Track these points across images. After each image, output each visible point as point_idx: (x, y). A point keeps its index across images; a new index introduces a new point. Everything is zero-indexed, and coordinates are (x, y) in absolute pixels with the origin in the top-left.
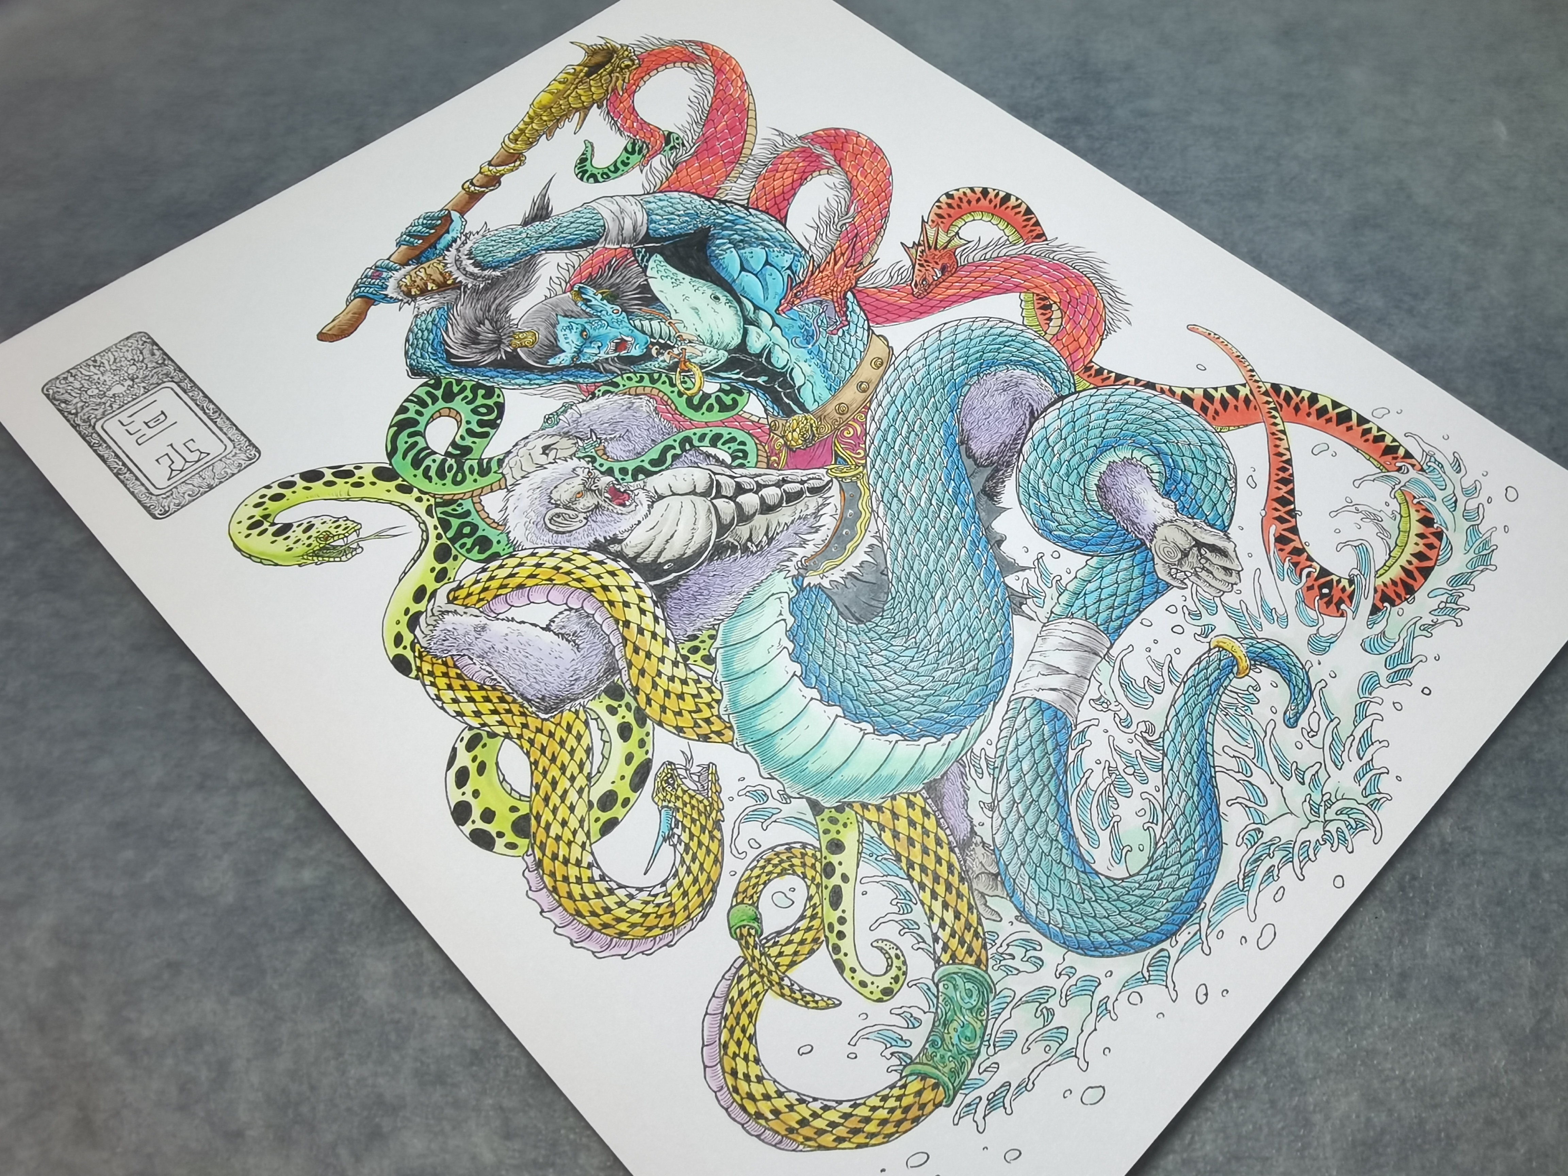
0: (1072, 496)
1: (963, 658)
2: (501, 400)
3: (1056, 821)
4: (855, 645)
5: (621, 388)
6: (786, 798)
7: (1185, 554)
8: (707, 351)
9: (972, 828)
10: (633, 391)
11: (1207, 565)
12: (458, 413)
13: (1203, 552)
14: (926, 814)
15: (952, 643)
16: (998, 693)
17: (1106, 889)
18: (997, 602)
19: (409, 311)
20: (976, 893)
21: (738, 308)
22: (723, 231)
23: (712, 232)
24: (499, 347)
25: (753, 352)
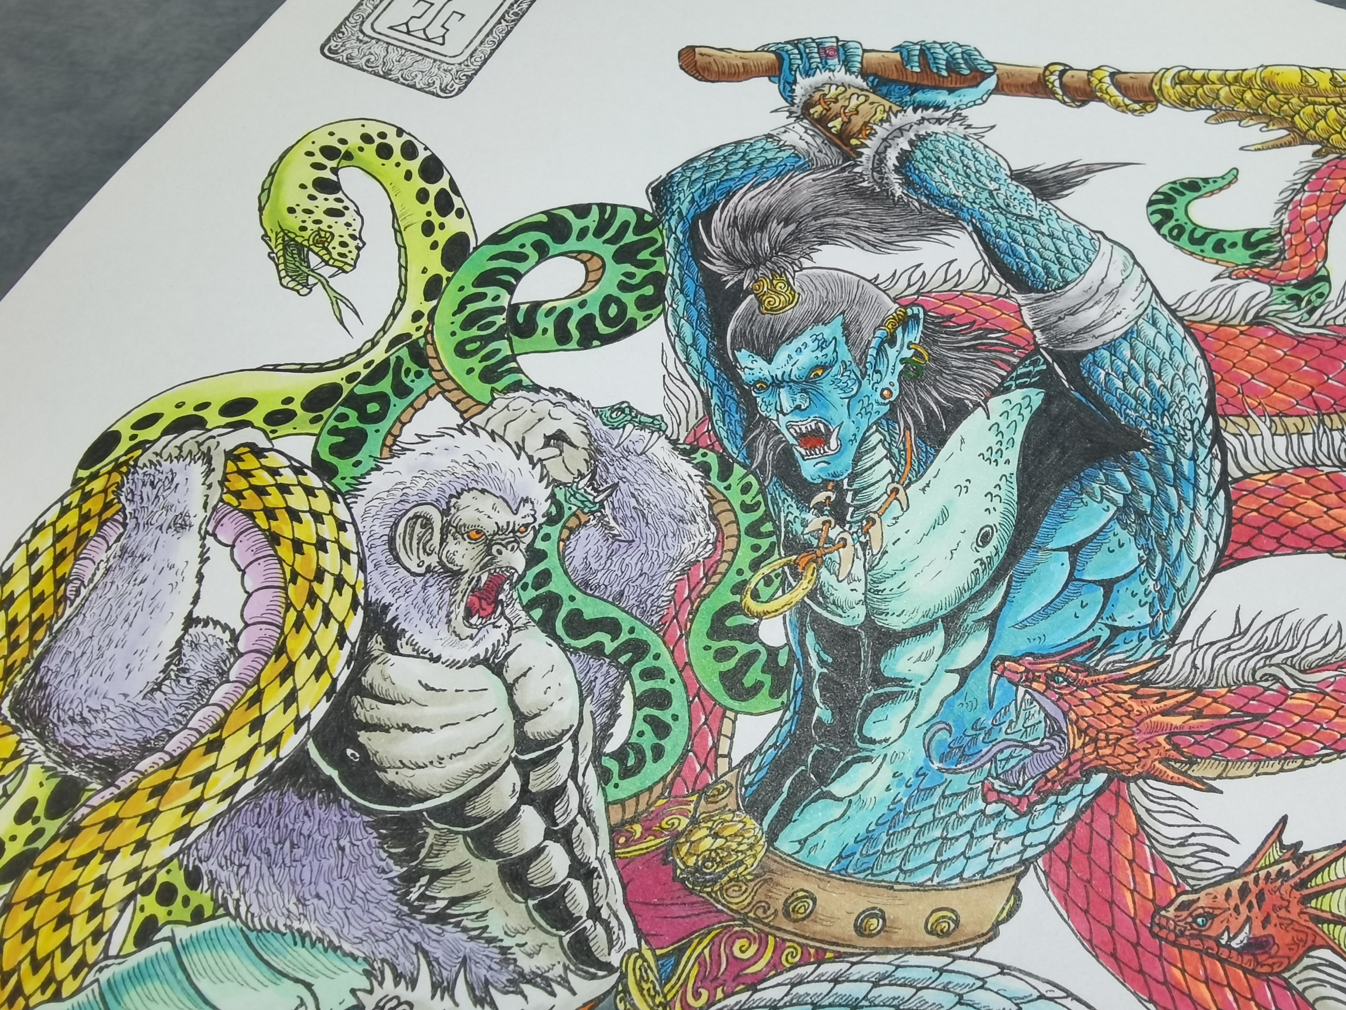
2: (641, 325)
5: (721, 486)
8: (854, 585)
12: (598, 282)
21: (978, 588)
22: (1150, 471)
23: (1138, 454)
24: (747, 267)
25: (882, 666)
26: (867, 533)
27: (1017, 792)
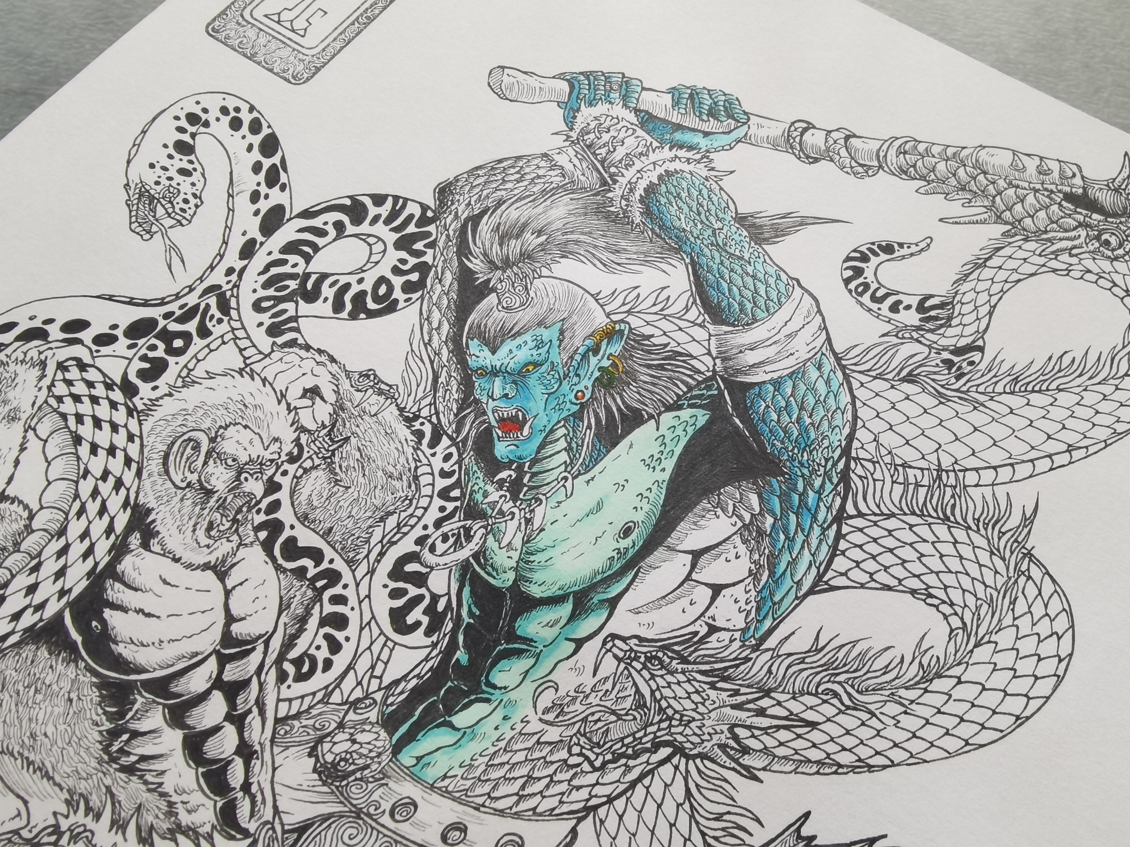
2: (401, 305)
8: (511, 553)
21: (610, 572)
22: (779, 497)
23: (774, 481)
24: (497, 268)
25: (517, 625)
26: (532, 511)
27: (596, 750)
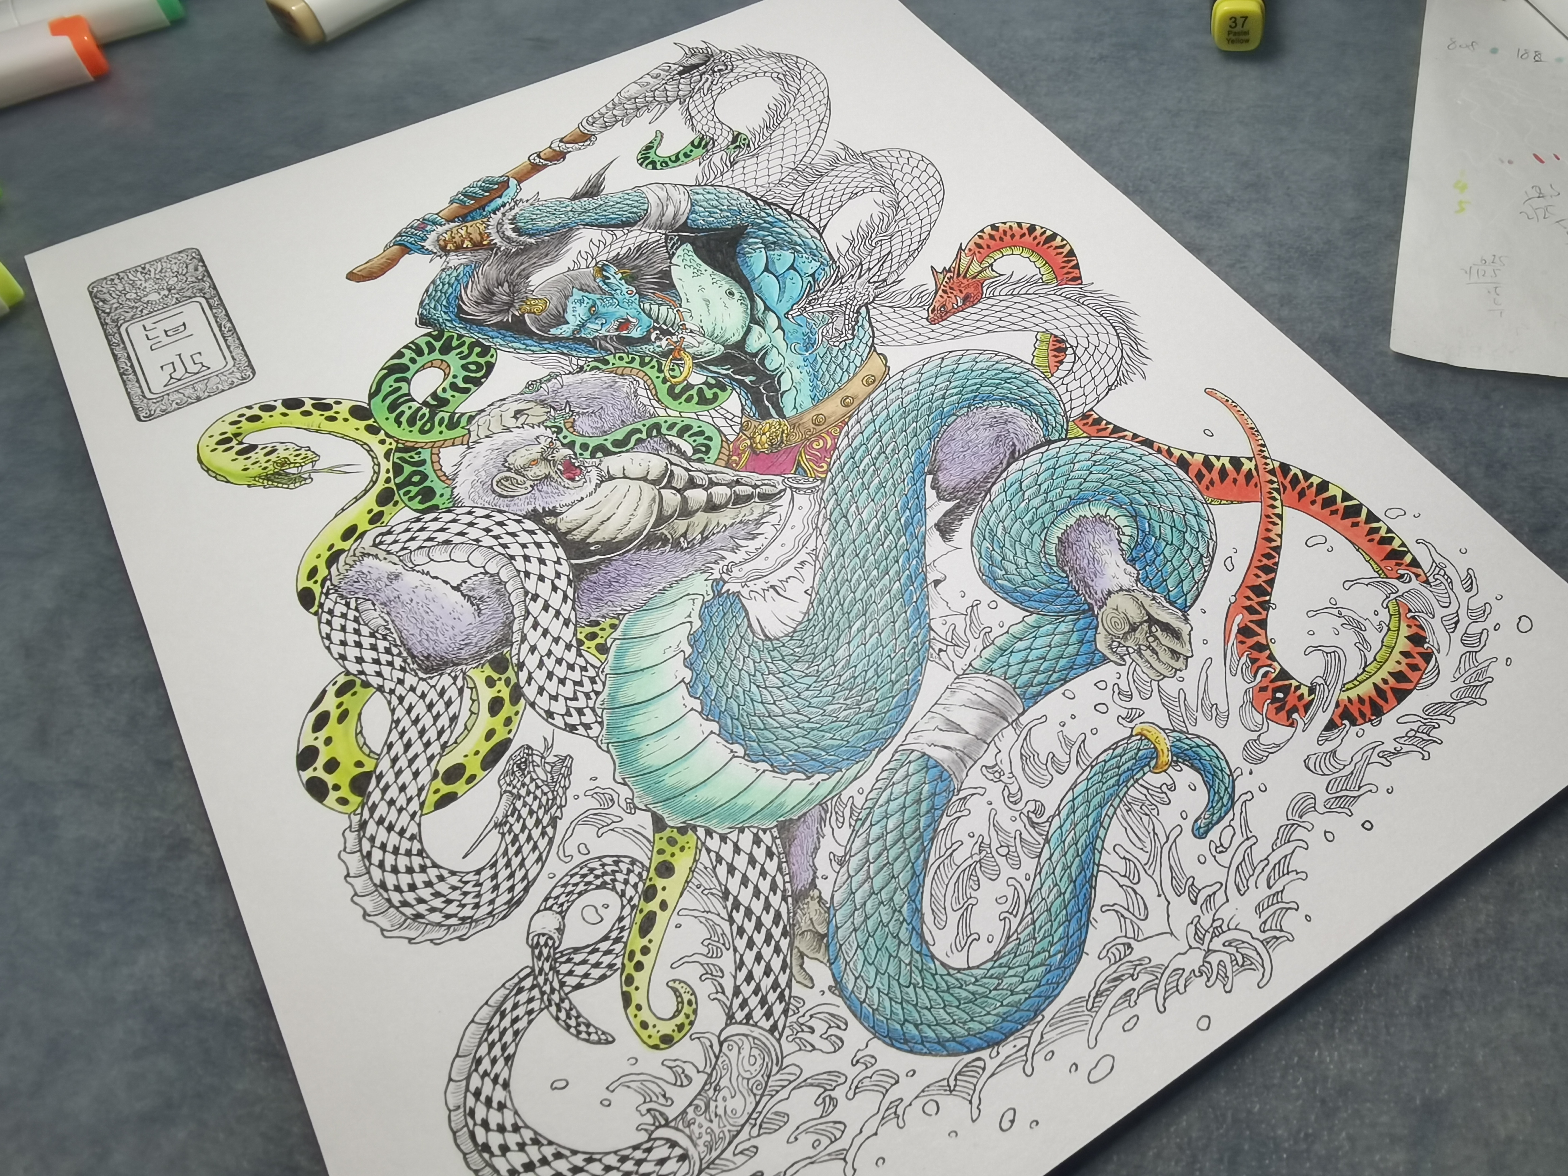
0: (1028, 546)
1: (862, 696)
2: (493, 360)
3: (906, 891)
4: (754, 662)
5: (610, 366)
6: (632, 808)
7: (1133, 628)
8: (705, 343)
9: (813, 880)
10: (620, 371)
11: (1154, 645)
12: (449, 366)
13: (1153, 629)
14: (770, 854)
15: (855, 678)
16: (887, 740)
17: (937, 977)
18: (916, 644)
19: (439, 263)
20: (795, 951)
21: (749, 306)
22: (760, 231)
23: (749, 230)
24: (508, 309)
25: (749, 351)
26: (687, 329)
